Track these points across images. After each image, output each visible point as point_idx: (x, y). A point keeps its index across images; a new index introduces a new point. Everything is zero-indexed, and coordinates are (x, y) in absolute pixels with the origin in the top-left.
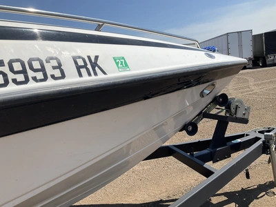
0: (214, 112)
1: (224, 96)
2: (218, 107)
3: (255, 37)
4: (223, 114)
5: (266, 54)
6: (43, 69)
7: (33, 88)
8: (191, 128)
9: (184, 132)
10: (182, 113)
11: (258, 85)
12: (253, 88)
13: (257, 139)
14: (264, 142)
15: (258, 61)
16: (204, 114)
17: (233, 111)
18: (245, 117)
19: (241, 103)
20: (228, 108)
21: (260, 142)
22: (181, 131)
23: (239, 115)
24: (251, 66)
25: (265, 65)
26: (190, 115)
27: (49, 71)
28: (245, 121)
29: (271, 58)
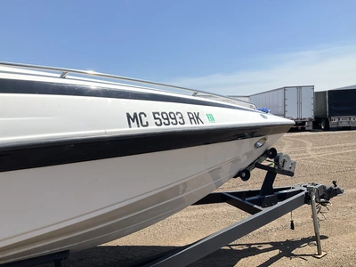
0: (265, 163)
1: (274, 150)
2: (268, 159)
3: (317, 94)
4: (273, 166)
5: (330, 116)
6: (175, 118)
7: (171, 128)
8: (244, 174)
9: (239, 178)
10: (236, 161)
11: (316, 150)
12: (310, 153)
13: (301, 191)
14: (306, 193)
15: (320, 123)
16: (257, 164)
17: (281, 164)
18: (291, 170)
19: (289, 158)
20: (277, 161)
21: (303, 193)
22: (235, 177)
23: (286, 168)
24: (311, 128)
25: (327, 129)
26: (244, 164)
27: (178, 120)
28: (291, 174)
29: (334, 121)
